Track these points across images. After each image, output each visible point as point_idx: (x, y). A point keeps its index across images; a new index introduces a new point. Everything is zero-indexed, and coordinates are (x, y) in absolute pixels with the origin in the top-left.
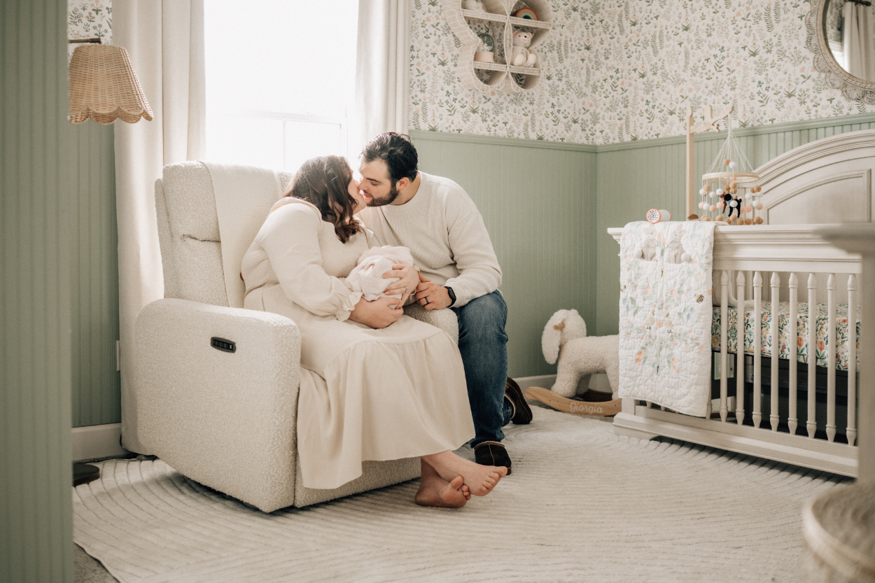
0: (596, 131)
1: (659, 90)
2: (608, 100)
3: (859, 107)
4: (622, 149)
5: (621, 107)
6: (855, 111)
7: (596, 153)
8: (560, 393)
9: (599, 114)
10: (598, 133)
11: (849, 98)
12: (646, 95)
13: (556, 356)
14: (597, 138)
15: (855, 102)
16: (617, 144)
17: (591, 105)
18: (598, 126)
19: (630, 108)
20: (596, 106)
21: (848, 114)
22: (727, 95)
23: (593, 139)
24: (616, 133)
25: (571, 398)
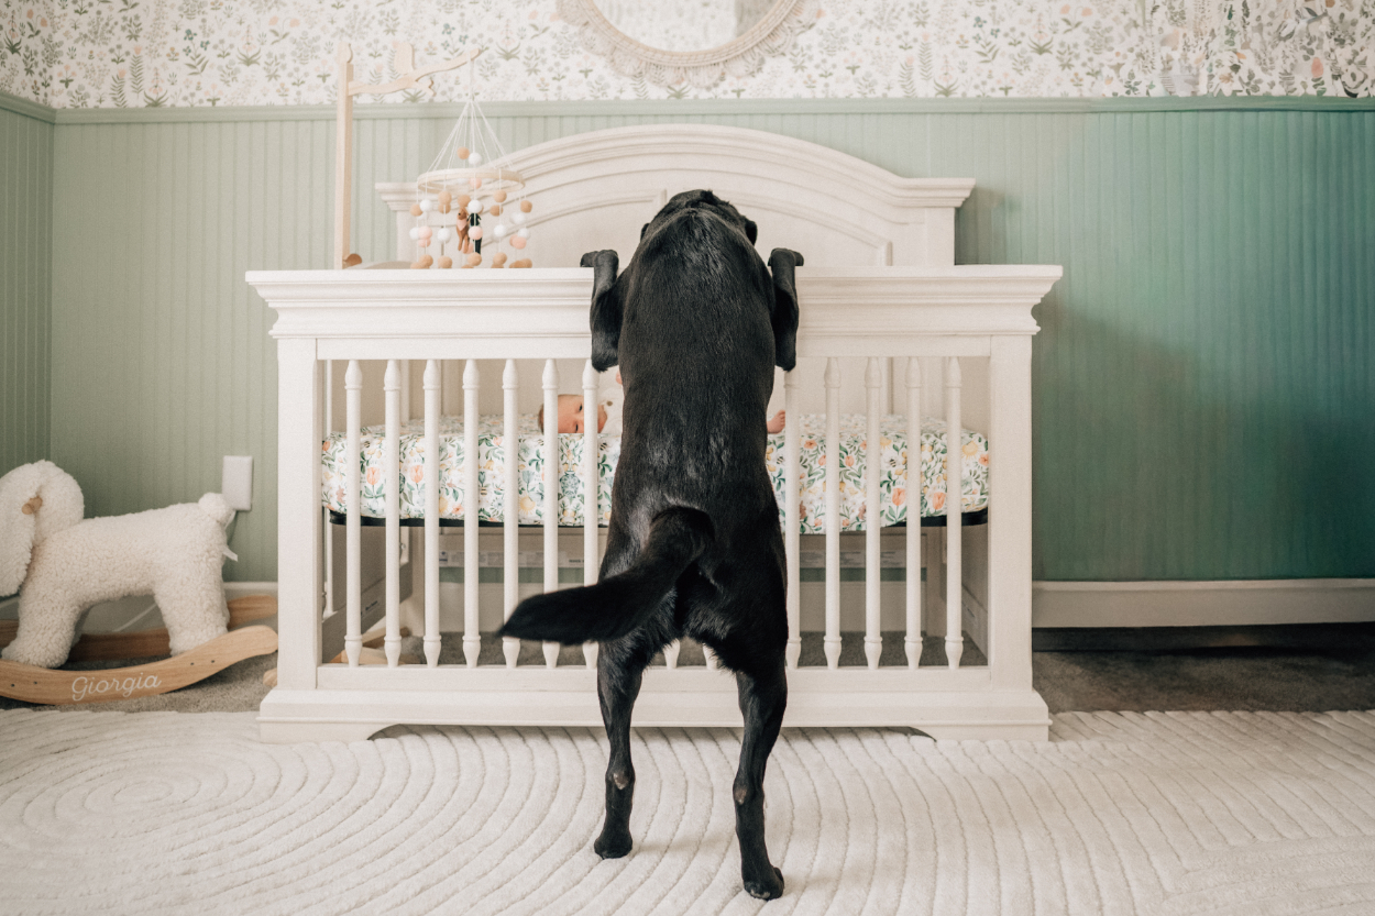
0: (51, 78)
1: (220, 14)
2: (84, 19)
3: (636, 89)
4: (122, 120)
5: (119, 37)
6: (629, 95)
7: (54, 124)
8: (34, 659)
9: (59, 44)
10: (56, 85)
11: (619, 72)
12: (185, 19)
13: (21, 575)
14: (53, 94)
15: (630, 81)
16: (108, 111)
17: (44, 23)
18: (56, 70)
19: (142, 42)
20: (52, 26)
21: (617, 98)
22: (377, 41)
23: (46, 95)
24: (107, 87)
25: (61, 668)
